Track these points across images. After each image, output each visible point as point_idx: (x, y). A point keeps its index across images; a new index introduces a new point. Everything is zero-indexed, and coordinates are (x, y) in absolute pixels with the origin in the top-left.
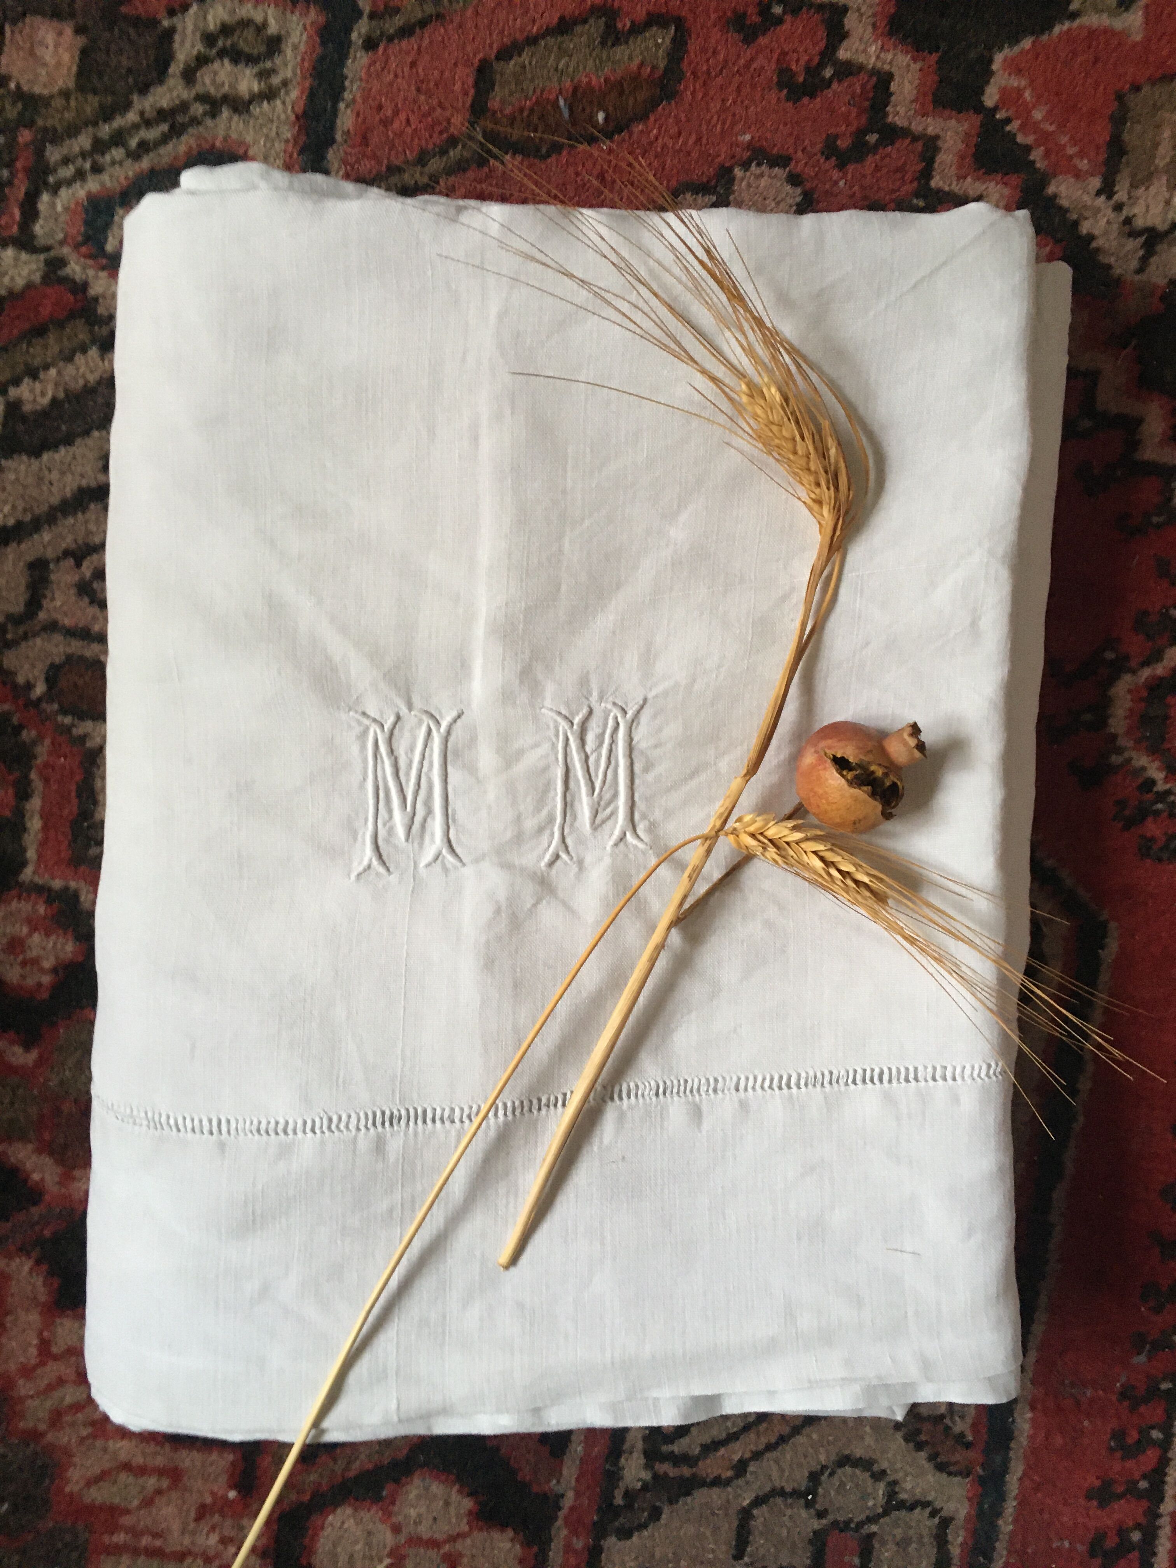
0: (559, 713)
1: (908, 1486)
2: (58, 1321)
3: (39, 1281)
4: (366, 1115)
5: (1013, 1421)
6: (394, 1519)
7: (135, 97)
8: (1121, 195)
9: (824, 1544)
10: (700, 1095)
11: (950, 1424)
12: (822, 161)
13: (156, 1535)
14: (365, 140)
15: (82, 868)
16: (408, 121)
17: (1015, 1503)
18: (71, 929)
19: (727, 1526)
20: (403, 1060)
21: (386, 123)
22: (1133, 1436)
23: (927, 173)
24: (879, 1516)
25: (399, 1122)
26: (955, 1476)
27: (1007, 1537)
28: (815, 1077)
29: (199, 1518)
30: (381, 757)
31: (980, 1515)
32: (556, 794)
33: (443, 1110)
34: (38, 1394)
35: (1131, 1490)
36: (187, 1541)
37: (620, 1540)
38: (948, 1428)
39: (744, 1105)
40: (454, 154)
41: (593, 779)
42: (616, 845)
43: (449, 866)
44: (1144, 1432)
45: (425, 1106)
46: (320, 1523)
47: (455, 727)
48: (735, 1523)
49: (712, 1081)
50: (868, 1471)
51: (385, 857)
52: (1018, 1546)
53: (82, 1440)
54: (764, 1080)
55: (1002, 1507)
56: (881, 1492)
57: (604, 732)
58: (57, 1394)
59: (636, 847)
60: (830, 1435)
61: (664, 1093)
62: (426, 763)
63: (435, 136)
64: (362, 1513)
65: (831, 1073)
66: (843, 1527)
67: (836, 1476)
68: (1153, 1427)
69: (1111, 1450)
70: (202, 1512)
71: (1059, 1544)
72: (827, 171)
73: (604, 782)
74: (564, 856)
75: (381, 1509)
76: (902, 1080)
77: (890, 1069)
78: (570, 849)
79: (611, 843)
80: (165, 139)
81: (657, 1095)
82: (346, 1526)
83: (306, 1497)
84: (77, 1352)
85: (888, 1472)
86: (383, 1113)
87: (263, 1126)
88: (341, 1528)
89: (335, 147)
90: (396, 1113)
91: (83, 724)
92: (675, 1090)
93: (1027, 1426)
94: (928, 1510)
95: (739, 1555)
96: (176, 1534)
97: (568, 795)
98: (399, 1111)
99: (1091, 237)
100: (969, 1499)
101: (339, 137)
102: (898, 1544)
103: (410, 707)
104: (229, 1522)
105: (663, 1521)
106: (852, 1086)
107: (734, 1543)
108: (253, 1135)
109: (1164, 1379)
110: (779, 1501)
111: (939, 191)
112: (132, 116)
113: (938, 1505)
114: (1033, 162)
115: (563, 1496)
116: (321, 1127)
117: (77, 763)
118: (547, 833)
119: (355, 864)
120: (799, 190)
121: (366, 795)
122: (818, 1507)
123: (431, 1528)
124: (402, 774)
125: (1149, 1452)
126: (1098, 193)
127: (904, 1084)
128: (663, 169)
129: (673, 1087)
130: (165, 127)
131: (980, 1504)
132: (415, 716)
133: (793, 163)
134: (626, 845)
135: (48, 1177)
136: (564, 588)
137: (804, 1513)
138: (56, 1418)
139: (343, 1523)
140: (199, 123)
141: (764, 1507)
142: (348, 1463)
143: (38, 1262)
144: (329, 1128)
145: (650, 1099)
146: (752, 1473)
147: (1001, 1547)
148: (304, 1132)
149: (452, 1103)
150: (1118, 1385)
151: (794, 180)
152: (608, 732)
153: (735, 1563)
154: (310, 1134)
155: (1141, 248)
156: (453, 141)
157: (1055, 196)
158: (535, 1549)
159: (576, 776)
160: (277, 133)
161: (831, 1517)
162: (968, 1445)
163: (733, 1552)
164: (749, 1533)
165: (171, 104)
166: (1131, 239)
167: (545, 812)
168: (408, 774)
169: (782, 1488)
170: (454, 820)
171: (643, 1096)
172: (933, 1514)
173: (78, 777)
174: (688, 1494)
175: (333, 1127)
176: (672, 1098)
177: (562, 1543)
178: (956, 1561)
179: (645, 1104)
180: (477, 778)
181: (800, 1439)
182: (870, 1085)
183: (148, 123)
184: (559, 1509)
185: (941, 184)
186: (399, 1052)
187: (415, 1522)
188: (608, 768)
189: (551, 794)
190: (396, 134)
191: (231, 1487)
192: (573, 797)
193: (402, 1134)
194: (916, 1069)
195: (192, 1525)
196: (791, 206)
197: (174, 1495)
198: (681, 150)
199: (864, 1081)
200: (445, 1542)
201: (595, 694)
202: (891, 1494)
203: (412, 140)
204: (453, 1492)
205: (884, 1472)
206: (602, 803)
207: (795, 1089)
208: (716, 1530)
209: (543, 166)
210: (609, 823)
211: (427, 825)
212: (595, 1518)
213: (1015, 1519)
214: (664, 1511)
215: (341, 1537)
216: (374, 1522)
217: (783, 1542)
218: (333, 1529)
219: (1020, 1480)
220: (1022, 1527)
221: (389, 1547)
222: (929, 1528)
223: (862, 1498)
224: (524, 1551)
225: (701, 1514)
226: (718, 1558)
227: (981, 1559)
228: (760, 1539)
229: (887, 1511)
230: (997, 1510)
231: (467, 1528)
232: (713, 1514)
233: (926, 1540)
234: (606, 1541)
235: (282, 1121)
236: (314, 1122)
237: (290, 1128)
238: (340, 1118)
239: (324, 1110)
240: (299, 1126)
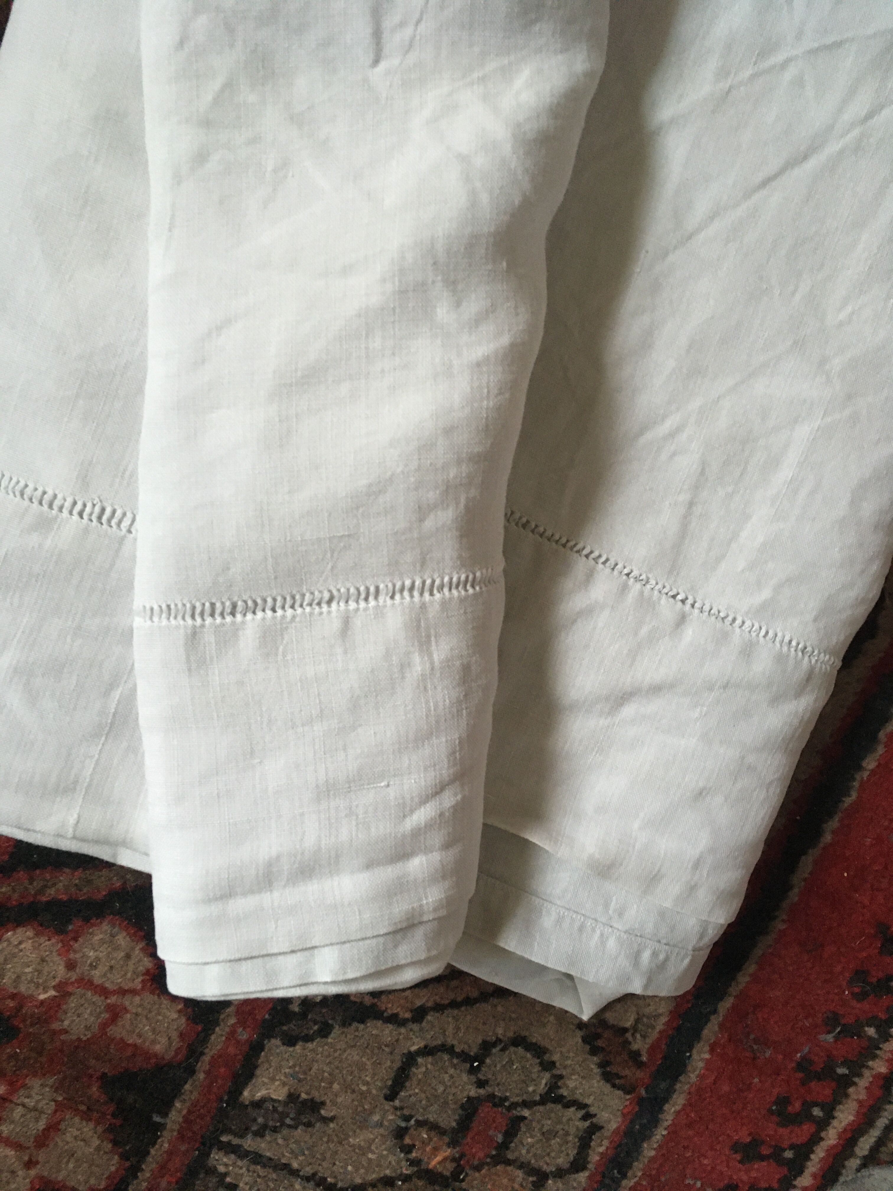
1: (571, 1084)
5: (690, 1056)
6: (72, 956)
9: (475, 1111)
11: (630, 1039)
17: (665, 1133)
19: (388, 1064)
22: (797, 1106)
24: (535, 1103)
26: (619, 1089)
27: (646, 1161)
31: (629, 1133)
35: (776, 1155)
37: (284, 1044)
38: (627, 1043)
44: (807, 1106)
48: (398, 1064)
50: (538, 1058)
52: (654, 1172)
55: (652, 1132)
56: (544, 1082)
60: (514, 1012)
64: (42, 940)
66: (496, 1101)
67: (507, 1052)
68: (816, 1105)
69: (771, 1112)
71: (692, 1182)
75: (62, 941)
82: (22, 946)
85: (558, 1064)
87: (28, 492)
88: (17, 946)
93: (701, 1064)
94: (583, 1112)
95: (392, 1095)
100: (624, 1115)
102: (543, 1134)
105: (330, 1040)
107: (390, 1083)
108: (15, 496)
109: (844, 1064)
110: (446, 1057)
113: (593, 1110)
116: (91, 514)
122: (480, 1076)
123: (105, 975)
125: (805, 1127)
131: (632, 1122)
137: (465, 1077)
139: (20, 943)
141: (430, 1059)
142: (46, 886)
144: (100, 518)
146: (428, 1022)
147: (637, 1170)
148: (71, 513)
150: (799, 1055)
153: (385, 1102)
154: (76, 517)
158: (199, 1028)
161: (489, 1089)
162: (640, 1065)
163: (386, 1091)
164: (408, 1077)
169: (453, 1046)
172: (585, 1118)
174: (362, 1021)
175: (105, 518)
177: (227, 1030)
181: (485, 1007)
187: (91, 965)
200: (114, 992)
202: (553, 1086)
204: (138, 948)
205: (552, 1065)
208: (377, 1064)
212: (267, 1016)
213: (660, 1147)
214: (335, 1031)
215: (14, 956)
216: (51, 952)
217: (436, 1097)
218: (8, 945)
219: (678, 1113)
220: (663, 1155)
221: (57, 980)
222: (578, 1129)
223: (524, 1082)
224: (188, 1025)
225: (368, 1044)
226: (370, 1093)
227: (616, 1171)
228: (416, 1088)
229: (544, 1100)
230: (645, 1134)
231: (139, 987)
232: (379, 1048)
233: (570, 1138)
234: (269, 1041)
235: (50, 493)
236: (85, 505)
237: (57, 503)
238: (114, 512)
239: (99, 497)
240: (68, 505)
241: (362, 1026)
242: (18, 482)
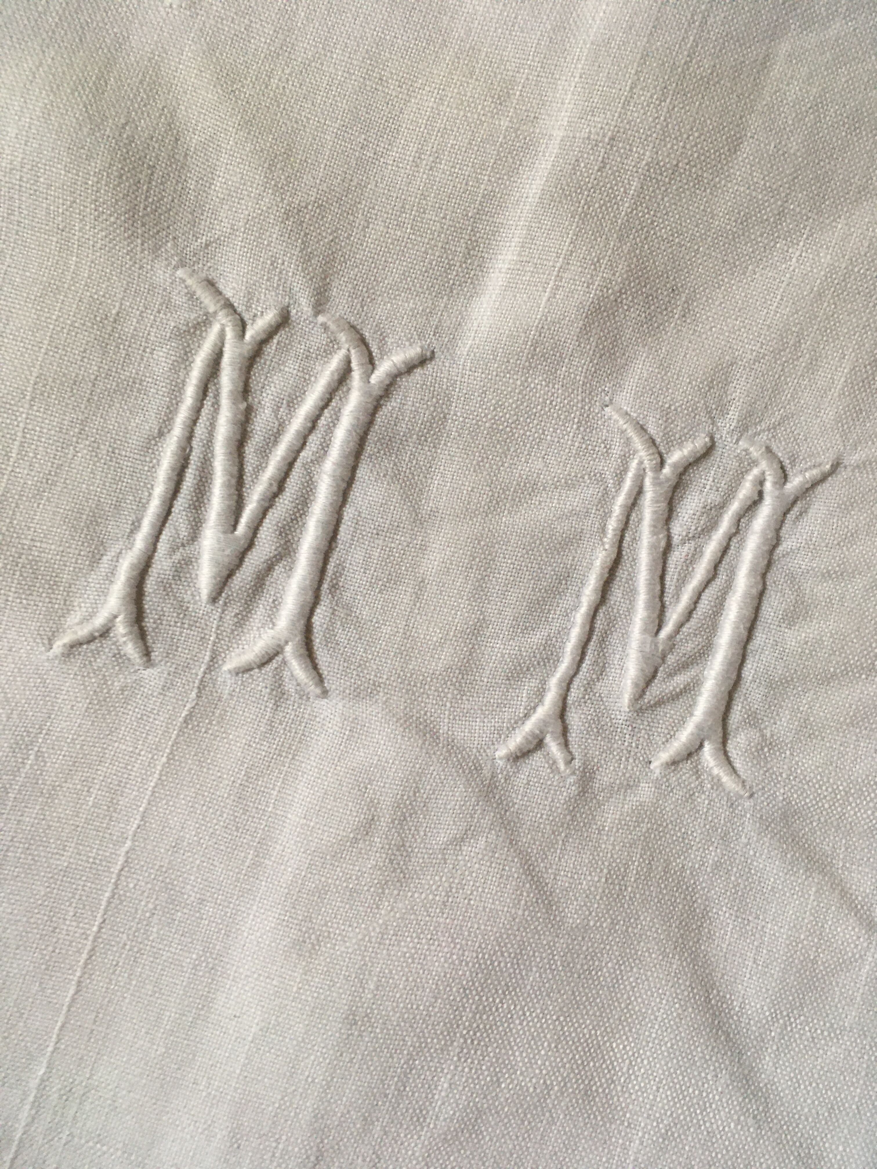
0: (642, 429)
20: (37, 1104)
30: (217, 396)
32: (576, 607)
41: (667, 599)
42: (674, 763)
43: (290, 687)
47: (403, 382)
51: (149, 623)
57: (722, 506)
59: (717, 784)
62: (314, 440)
73: (689, 614)
74: (553, 746)
78: (573, 737)
79: (664, 756)
97: (601, 615)
103: (319, 307)
118: (530, 685)
119: (73, 618)
121: (153, 468)
124: (250, 450)
132: (325, 327)
134: (697, 773)
136: (746, 149)
152: (735, 506)
159: (631, 578)
167: (537, 638)
168: (265, 452)
170: (334, 587)
180: (415, 511)
186: (34, 1083)
188: (707, 583)
189: (566, 602)
192: (611, 623)
201: (733, 415)
206: (671, 659)
210: (670, 711)
211: (269, 580)
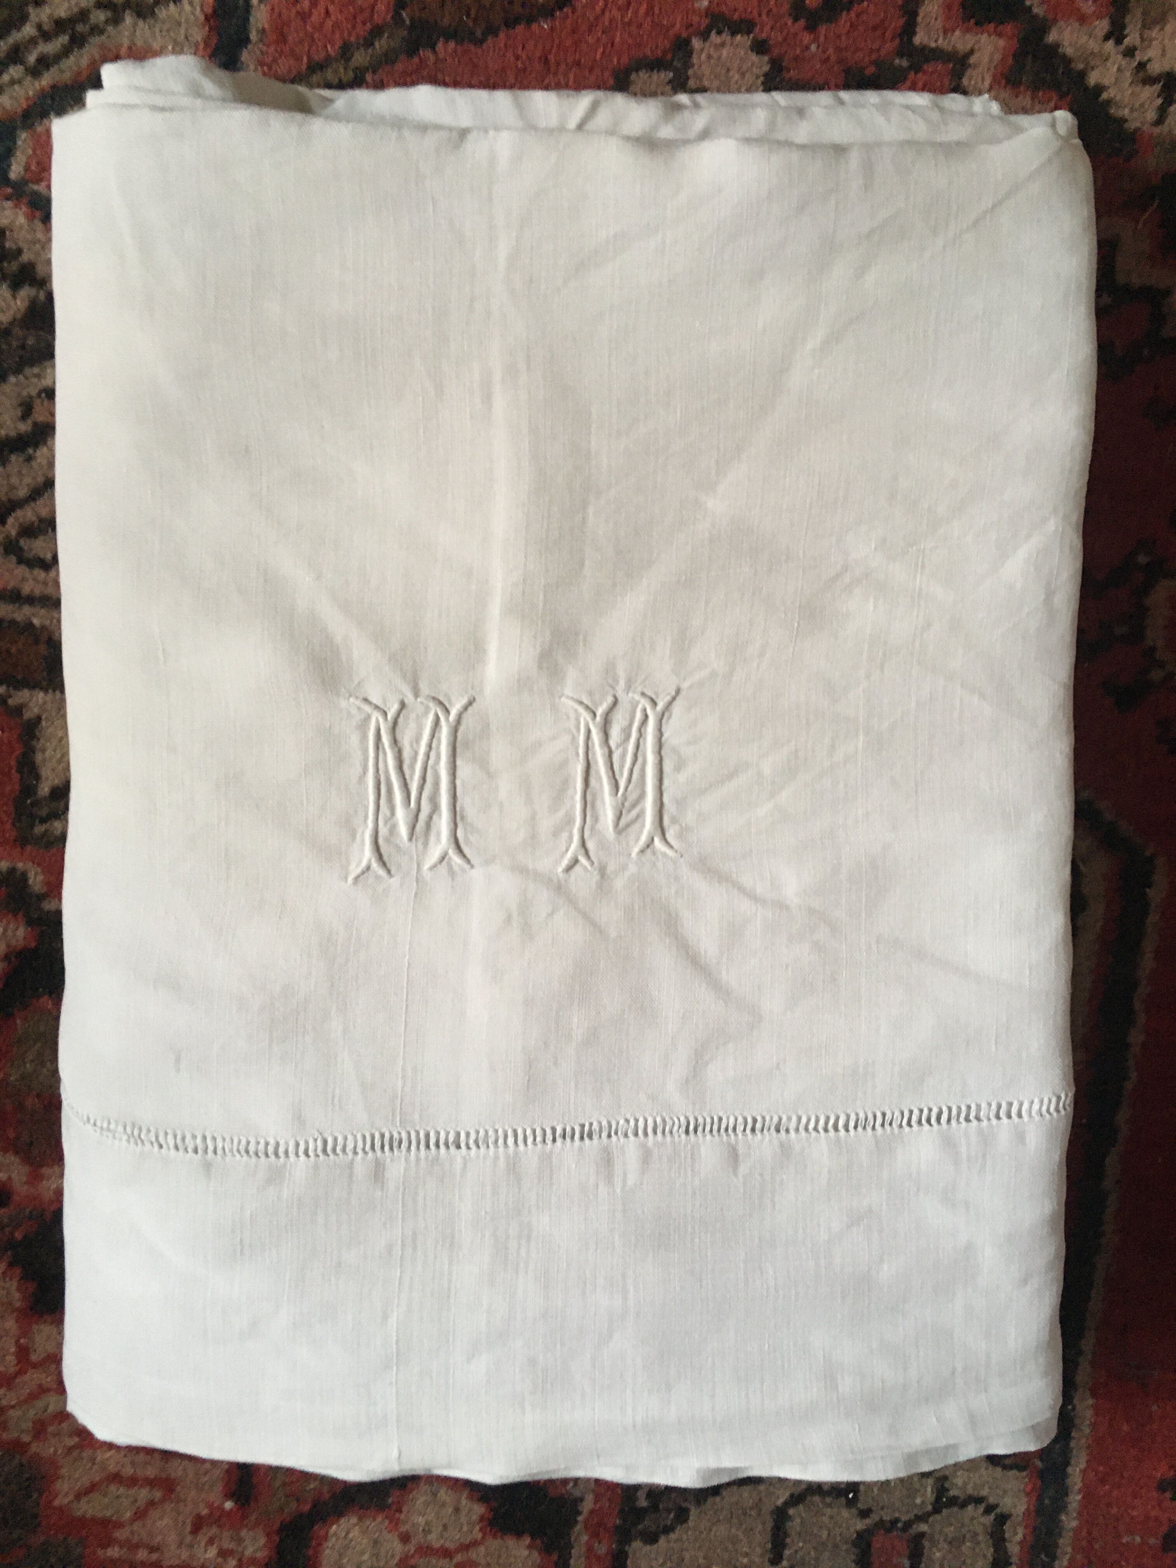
0: (581, 703)
1: (959, 1481)
2: (35, 1327)
3: (13, 1285)
4: (364, 1137)
5: (1074, 1409)
6: (401, 1528)
7: (31, 9)
8: (1132, 38)
9: (869, 1545)
10: (736, 1135)
12: (790, 22)
13: (153, 1549)
14: (282, 38)
15: (29, 848)
16: (327, 12)
17: (1079, 1497)
18: (20, 914)
19: (760, 1527)
20: (403, 1078)
21: (304, 16)
23: (909, 29)
24: (929, 1514)
25: (400, 1147)
26: (1011, 1469)
27: (1071, 1534)
28: (866, 1119)
29: (196, 1528)
30: (383, 748)
31: (1040, 1510)
32: (575, 794)
33: (448, 1134)
34: (20, 1404)
36: (185, 1555)
37: (646, 1544)
39: (785, 1149)
40: (381, 45)
41: (617, 777)
42: (642, 852)
43: (456, 869)
45: (428, 1128)
46: (322, 1533)
47: (465, 715)
48: (770, 1525)
49: (750, 1120)
51: (386, 858)
52: (1084, 1543)
53: (70, 1450)
54: (809, 1120)
55: (1065, 1501)
56: (929, 1489)
57: (630, 726)
58: (40, 1404)
59: (665, 855)
61: (696, 1131)
62: (432, 754)
63: (359, 26)
64: (368, 1522)
65: (884, 1115)
66: (889, 1527)
70: (198, 1525)
71: (1129, 1539)
72: (796, 34)
73: (629, 781)
74: (583, 860)
75: (387, 1517)
76: (962, 1119)
77: (950, 1109)
78: (592, 853)
79: (637, 849)
80: (66, 52)
81: (687, 1132)
82: (351, 1536)
83: (307, 1508)
84: (55, 1359)
86: (382, 1136)
87: (252, 1148)
88: (345, 1537)
89: (249, 47)
90: (396, 1135)
91: (20, 694)
92: (708, 1128)
93: (1089, 1413)
94: (983, 1506)
95: (776, 1557)
96: (173, 1547)
97: (588, 793)
98: (399, 1133)
99: (1099, 89)
100: (1028, 1494)
101: (253, 36)
102: (950, 1543)
103: (416, 696)
104: (226, 1534)
105: (691, 1523)
106: (907, 1129)
107: (769, 1546)
108: (242, 1156)
110: (817, 1499)
111: (924, 48)
112: (28, 30)
113: (992, 1500)
114: (1030, 8)
115: (582, 1499)
116: (316, 1150)
117: (15, 736)
118: (564, 836)
119: (352, 867)
120: (766, 58)
121: (366, 789)
122: (861, 1506)
123: (442, 1536)
124: (405, 768)
126: (1107, 38)
127: (964, 1123)
128: (612, 45)
129: (705, 1125)
130: (64, 39)
131: (1040, 1498)
132: (422, 703)
133: (757, 30)
134: (654, 853)
135: (14, 1176)
136: (588, 563)
137: (845, 1513)
138: (40, 1429)
139: (347, 1533)
140: (102, 32)
141: (801, 1507)
143: (11, 1265)
144: (325, 1151)
145: (679, 1136)
147: (1065, 1545)
148: (297, 1154)
149: (457, 1126)
151: (760, 47)
152: (636, 724)
154: (303, 1158)
155: (1158, 96)
156: (377, 31)
157: (1057, 45)
158: (555, 1557)
159: (597, 772)
160: (186, 37)
161: (875, 1516)
163: (769, 1556)
164: (786, 1535)
165: (69, 13)
166: (1147, 87)
167: (561, 813)
168: (412, 767)
169: (819, 1485)
170: (462, 817)
171: (671, 1132)
172: (987, 1512)
173: (19, 751)
175: (329, 1150)
176: (704, 1136)
177: (584, 1549)
178: (1014, 1559)
179: (673, 1142)
180: (488, 772)
182: (926, 1126)
183: (45, 36)
184: (579, 1513)
185: (926, 41)
186: (399, 1069)
187: (424, 1531)
188: (634, 764)
189: (570, 792)
190: (314, 28)
191: (229, 1496)
192: (594, 796)
193: (403, 1159)
194: (979, 1107)
195: (189, 1539)
196: (757, 77)
197: (168, 1507)
198: (630, 23)
199: (920, 1122)
200: (457, 1550)
201: (622, 682)
202: (941, 1490)
203: (333, 32)
204: (463, 1498)
206: (627, 804)
207: (842, 1132)
208: (749, 1531)
209: (480, 52)
210: (634, 828)
211: (432, 823)
212: (618, 1522)
213: (1080, 1514)
214: (692, 1513)
215: (347, 1547)
216: (381, 1531)
217: (823, 1544)
218: (337, 1539)
219: (1084, 1472)
220: (1087, 1521)
221: (397, 1558)
222: (984, 1525)
223: (908, 1497)
224: (542, 1559)
225: (732, 1513)
226: (754, 1562)
227: (1043, 1556)
228: (798, 1541)
229: (937, 1509)
230: (1059, 1505)
231: (480, 1536)
232: (745, 1514)
233: (980, 1538)
234: (630, 1545)
235: (272, 1142)
236: (307, 1143)
237: (281, 1150)
238: (335, 1140)
239: (318, 1131)
240: (291, 1149)
241: (718, 1499)
242: (240, 1142)
